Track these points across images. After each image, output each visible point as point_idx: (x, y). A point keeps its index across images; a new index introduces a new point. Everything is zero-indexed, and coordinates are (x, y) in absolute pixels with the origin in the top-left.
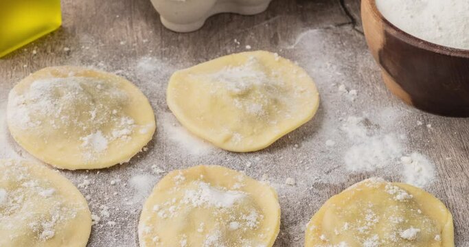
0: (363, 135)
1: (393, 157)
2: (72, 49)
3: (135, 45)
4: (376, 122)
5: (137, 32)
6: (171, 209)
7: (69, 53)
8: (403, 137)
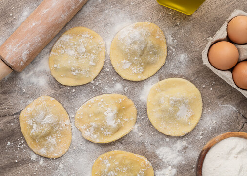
0: (178, 149)
1: (170, 163)
2: (180, 26)
3: (194, 47)
4: (187, 151)
5: (202, 43)
6: (102, 106)
7: (176, 26)
8: (183, 162)
